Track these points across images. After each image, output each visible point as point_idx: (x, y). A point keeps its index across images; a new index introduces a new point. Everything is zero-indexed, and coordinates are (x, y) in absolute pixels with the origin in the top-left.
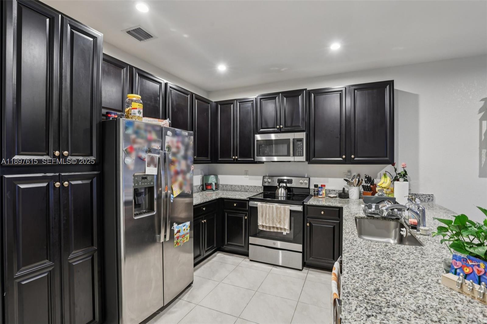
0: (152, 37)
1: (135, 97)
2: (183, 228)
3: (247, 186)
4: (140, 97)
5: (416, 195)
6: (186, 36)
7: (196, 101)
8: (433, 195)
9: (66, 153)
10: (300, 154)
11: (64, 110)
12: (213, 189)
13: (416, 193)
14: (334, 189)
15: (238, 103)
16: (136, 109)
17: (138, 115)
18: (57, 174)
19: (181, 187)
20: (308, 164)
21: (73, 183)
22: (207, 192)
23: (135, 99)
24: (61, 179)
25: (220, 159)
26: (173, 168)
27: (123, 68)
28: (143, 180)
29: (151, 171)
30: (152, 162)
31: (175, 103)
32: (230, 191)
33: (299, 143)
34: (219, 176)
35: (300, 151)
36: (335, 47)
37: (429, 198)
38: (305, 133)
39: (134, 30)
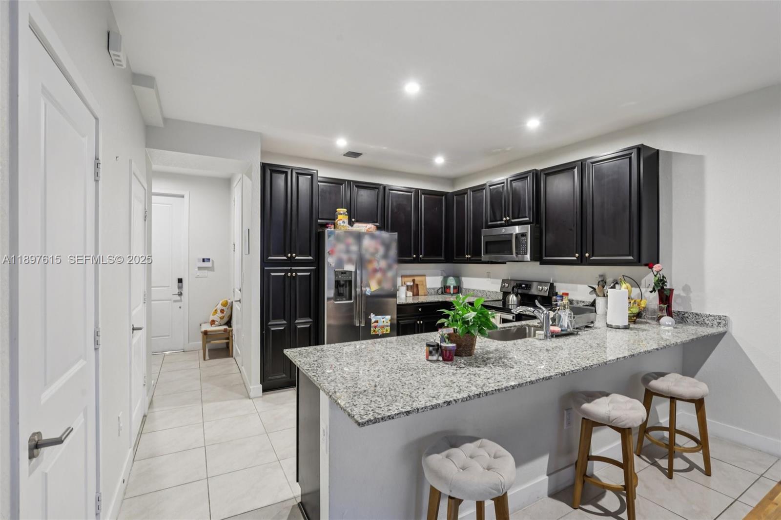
0: (362, 154)
1: (341, 211)
2: (382, 320)
3: (489, 291)
4: (346, 210)
5: (698, 315)
6: (385, 148)
7: (423, 196)
8: (725, 316)
9: (294, 255)
10: (524, 252)
11: (294, 228)
12: (450, 293)
13: (698, 312)
14: (583, 300)
15: (471, 193)
16: (341, 220)
17: (342, 224)
18: (290, 268)
19: (379, 283)
20: (540, 264)
21: (298, 274)
22: (446, 296)
23: (342, 212)
24: (291, 271)
25: (455, 258)
26: (370, 267)
27: (342, 184)
28: (343, 275)
29: (350, 268)
30: (350, 261)
31: (395, 204)
32: (472, 296)
33: (523, 238)
34: (464, 279)
35: (524, 249)
36: (533, 124)
37: (720, 321)
38: (529, 226)
39: (347, 153)
